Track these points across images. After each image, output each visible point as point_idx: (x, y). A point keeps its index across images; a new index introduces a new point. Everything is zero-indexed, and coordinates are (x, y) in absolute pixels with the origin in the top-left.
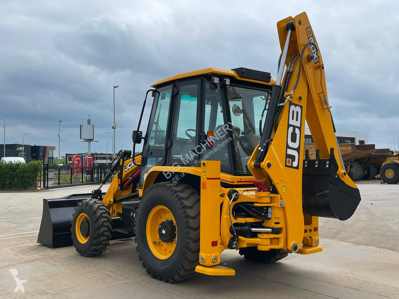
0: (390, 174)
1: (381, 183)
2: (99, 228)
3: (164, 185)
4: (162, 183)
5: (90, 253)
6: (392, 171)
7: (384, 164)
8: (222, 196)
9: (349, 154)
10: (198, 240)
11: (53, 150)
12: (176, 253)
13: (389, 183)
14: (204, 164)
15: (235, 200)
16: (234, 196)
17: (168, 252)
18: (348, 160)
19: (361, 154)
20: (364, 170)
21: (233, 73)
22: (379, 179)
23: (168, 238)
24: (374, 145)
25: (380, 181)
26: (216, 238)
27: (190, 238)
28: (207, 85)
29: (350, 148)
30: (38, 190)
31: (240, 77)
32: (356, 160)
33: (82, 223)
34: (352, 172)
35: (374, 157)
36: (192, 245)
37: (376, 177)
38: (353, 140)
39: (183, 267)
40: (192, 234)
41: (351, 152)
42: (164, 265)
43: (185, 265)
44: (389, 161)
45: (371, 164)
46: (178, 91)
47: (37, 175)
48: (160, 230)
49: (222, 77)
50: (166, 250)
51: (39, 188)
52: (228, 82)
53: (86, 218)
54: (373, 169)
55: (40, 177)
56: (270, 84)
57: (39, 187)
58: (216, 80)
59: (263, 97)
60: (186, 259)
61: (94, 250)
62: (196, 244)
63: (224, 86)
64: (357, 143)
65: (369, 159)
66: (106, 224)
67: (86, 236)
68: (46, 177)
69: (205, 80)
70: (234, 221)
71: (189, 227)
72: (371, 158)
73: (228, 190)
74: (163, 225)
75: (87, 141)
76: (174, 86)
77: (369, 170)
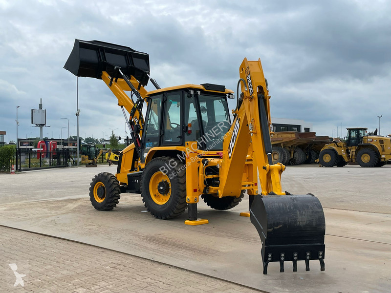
0: (327, 158)
1: (320, 167)
2: (112, 191)
3: (161, 159)
4: (160, 157)
5: (106, 208)
6: (329, 156)
7: (322, 150)
8: (199, 162)
9: (293, 140)
10: (185, 190)
11: (3, 135)
12: (171, 200)
13: (326, 167)
14: (187, 144)
15: (206, 164)
16: (206, 162)
17: (164, 200)
18: (292, 146)
19: (303, 141)
20: (306, 155)
21: (202, 87)
22: (319, 163)
23: (164, 192)
24: (315, 133)
25: (318, 165)
26: (196, 188)
27: (180, 190)
28: (186, 95)
29: (293, 136)
30: (12, 172)
31: (206, 89)
32: (299, 146)
33: (98, 189)
34: (295, 156)
35: (315, 144)
36: (181, 193)
37: (316, 161)
38: (299, 127)
39: (175, 207)
40: (181, 187)
41: (294, 139)
42: (163, 208)
43: (177, 206)
44: (327, 147)
45: (313, 149)
46: (167, 99)
47: (10, 158)
48: (159, 187)
49: (195, 90)
50: (163, 199)
51: (13, 171)
52: (199, 93)
53: (101, 185)
54: (313, 154)
55: (13, 160)
56: (224, 93)
57: (12, 169)
58: (192, 92)
59: (220, 101)
60: (178, 202)
61: (109, 207)
62: (184, 193)
63: (196, 95)
64: (303, 131)
65: (311, 145)
66: (116, 188)
67: (102, 197)
68: (19, 160)
69: (185, 92)
70: (206, 177)
71: (179, 183)
72: (312, 144)
73: (202, 159)
74: (161, 184)
75: (39, 126)
76: (164, 95)
77: (310, 155)
